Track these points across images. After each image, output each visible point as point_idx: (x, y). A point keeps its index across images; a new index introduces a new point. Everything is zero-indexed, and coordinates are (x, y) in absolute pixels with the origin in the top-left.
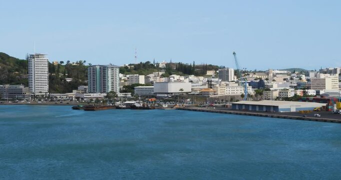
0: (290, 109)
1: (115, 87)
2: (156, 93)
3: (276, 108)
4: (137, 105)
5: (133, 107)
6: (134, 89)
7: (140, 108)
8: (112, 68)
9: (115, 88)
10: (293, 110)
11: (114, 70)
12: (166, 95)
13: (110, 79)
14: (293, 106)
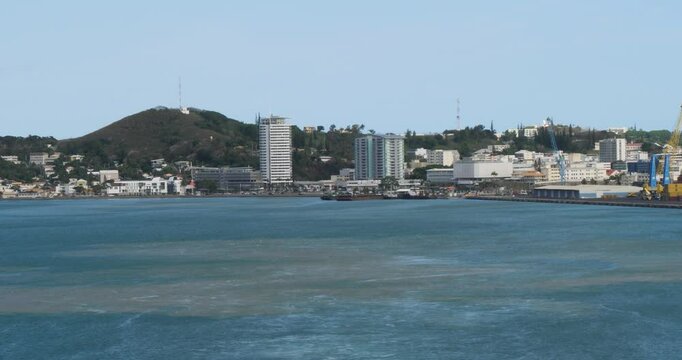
0: (595, 194)
1: (396, 169)
2: (457, 179)
3: (577, 192)
4: (412, 194)
6: (426, 173)
7: (415, 198)
8: (392, 141)
9: (396, 172)
10: (599, 196)
11: (396, 143)
12: (471, 182)
13: (388, 157)
14: (599, 191)
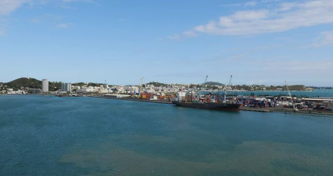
2: (83, 92)
3: (116, 96)
5: (74, 96)
6: (76, 90)
8: (69, 84)
9: (70, 90)
10: (121, 97)
13: (68, 87)
